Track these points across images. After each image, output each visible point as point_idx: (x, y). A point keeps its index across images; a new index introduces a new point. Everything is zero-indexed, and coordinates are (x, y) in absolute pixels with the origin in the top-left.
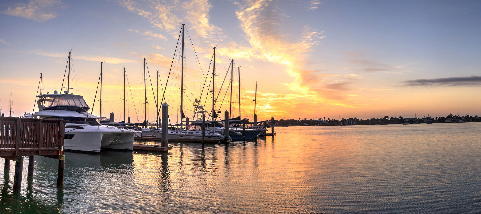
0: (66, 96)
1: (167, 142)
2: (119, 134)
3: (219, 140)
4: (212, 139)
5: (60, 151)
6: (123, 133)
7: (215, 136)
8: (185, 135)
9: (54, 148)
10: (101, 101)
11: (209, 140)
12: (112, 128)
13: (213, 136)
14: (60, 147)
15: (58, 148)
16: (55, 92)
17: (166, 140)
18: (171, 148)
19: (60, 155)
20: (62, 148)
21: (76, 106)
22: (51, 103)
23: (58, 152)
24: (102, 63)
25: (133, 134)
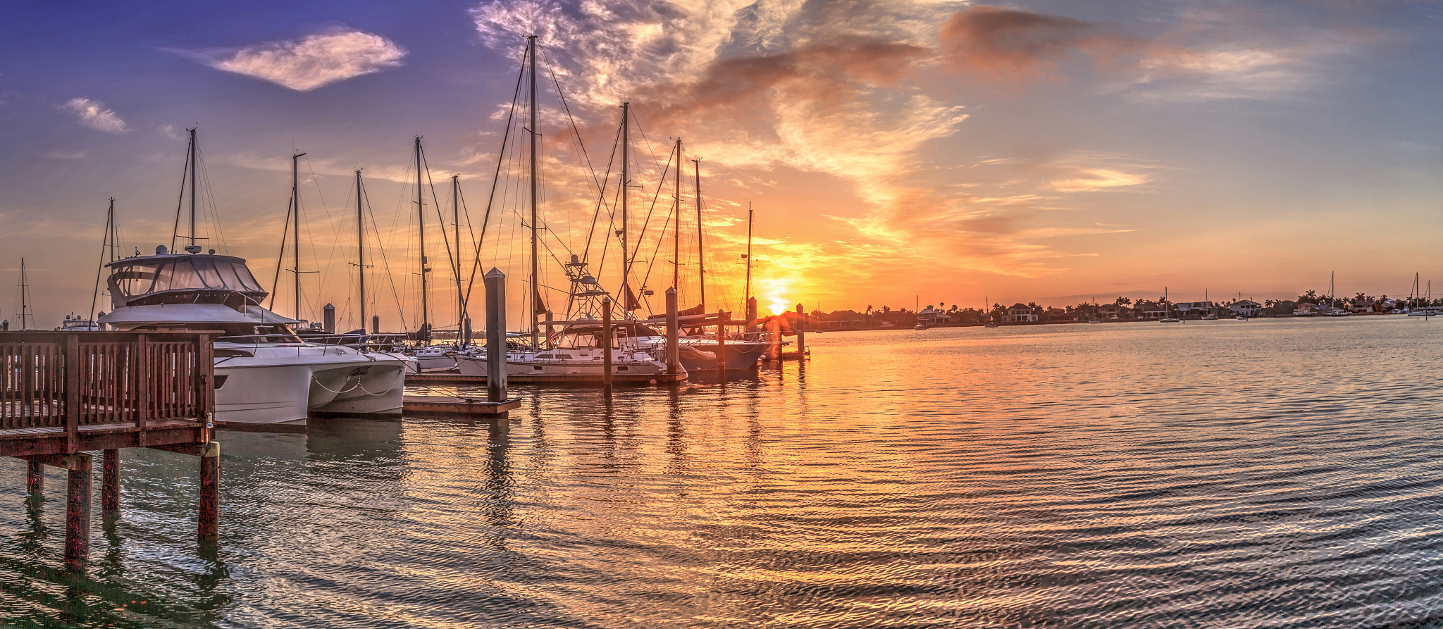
0: (194, 260)
1: (503, 386)
2: (359, 369)
3: (652, 377)
4: (630, 371)
5: (202, 430)
6: (372, 364)
7: (639, 364)
8: (549, 365)
9: (182, 420)
10: (297, 273)
11: (623, 376)
12: (339, 352)
13: (633, 365)
14: (202, 416)
15: (195, 419)
16: (160, 249)
17: (501, 381)
18: (517, 403)
19: (205, 443)
20: (210, 418)
21: (226, 289)
22: (150, 282)
23: (197, 432)
24: (295, 157)
25: (399, 367)
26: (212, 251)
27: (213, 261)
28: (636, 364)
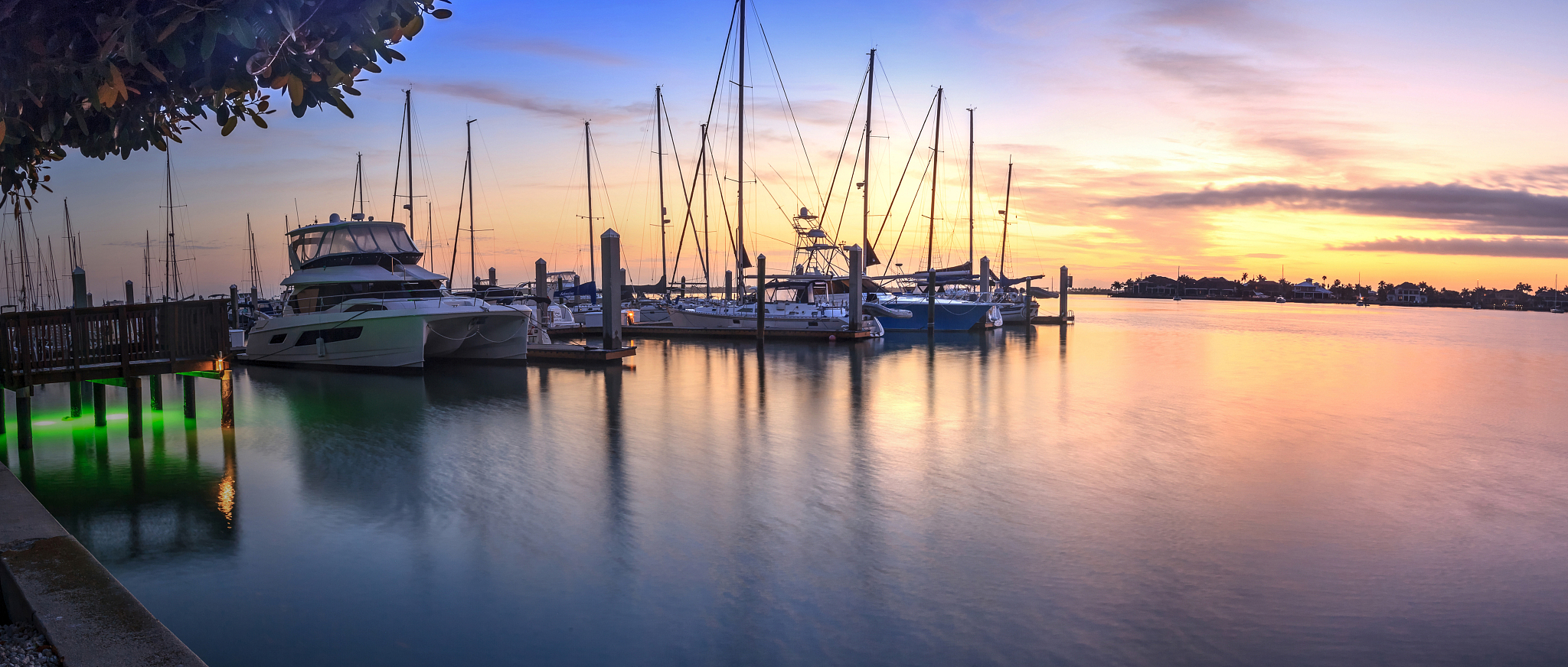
0: (360, 226)
1: (617, 338)
2: (476, 318)
3: (833, 333)
4: (820, 326)
6: (486, 314)
7: (828, 320)
8: (745, 318)
10: (472, 231)
11: (812, 332)
12: (467, 304)
13: (822, 321)
16: (334, 217)
18: (632, 352)
21: (378, 251)
22: (316, 246)
24: (468, 123)
25: (522, 317)
26: (371, 218)
27: (374, 228)
28: (826, 320)
